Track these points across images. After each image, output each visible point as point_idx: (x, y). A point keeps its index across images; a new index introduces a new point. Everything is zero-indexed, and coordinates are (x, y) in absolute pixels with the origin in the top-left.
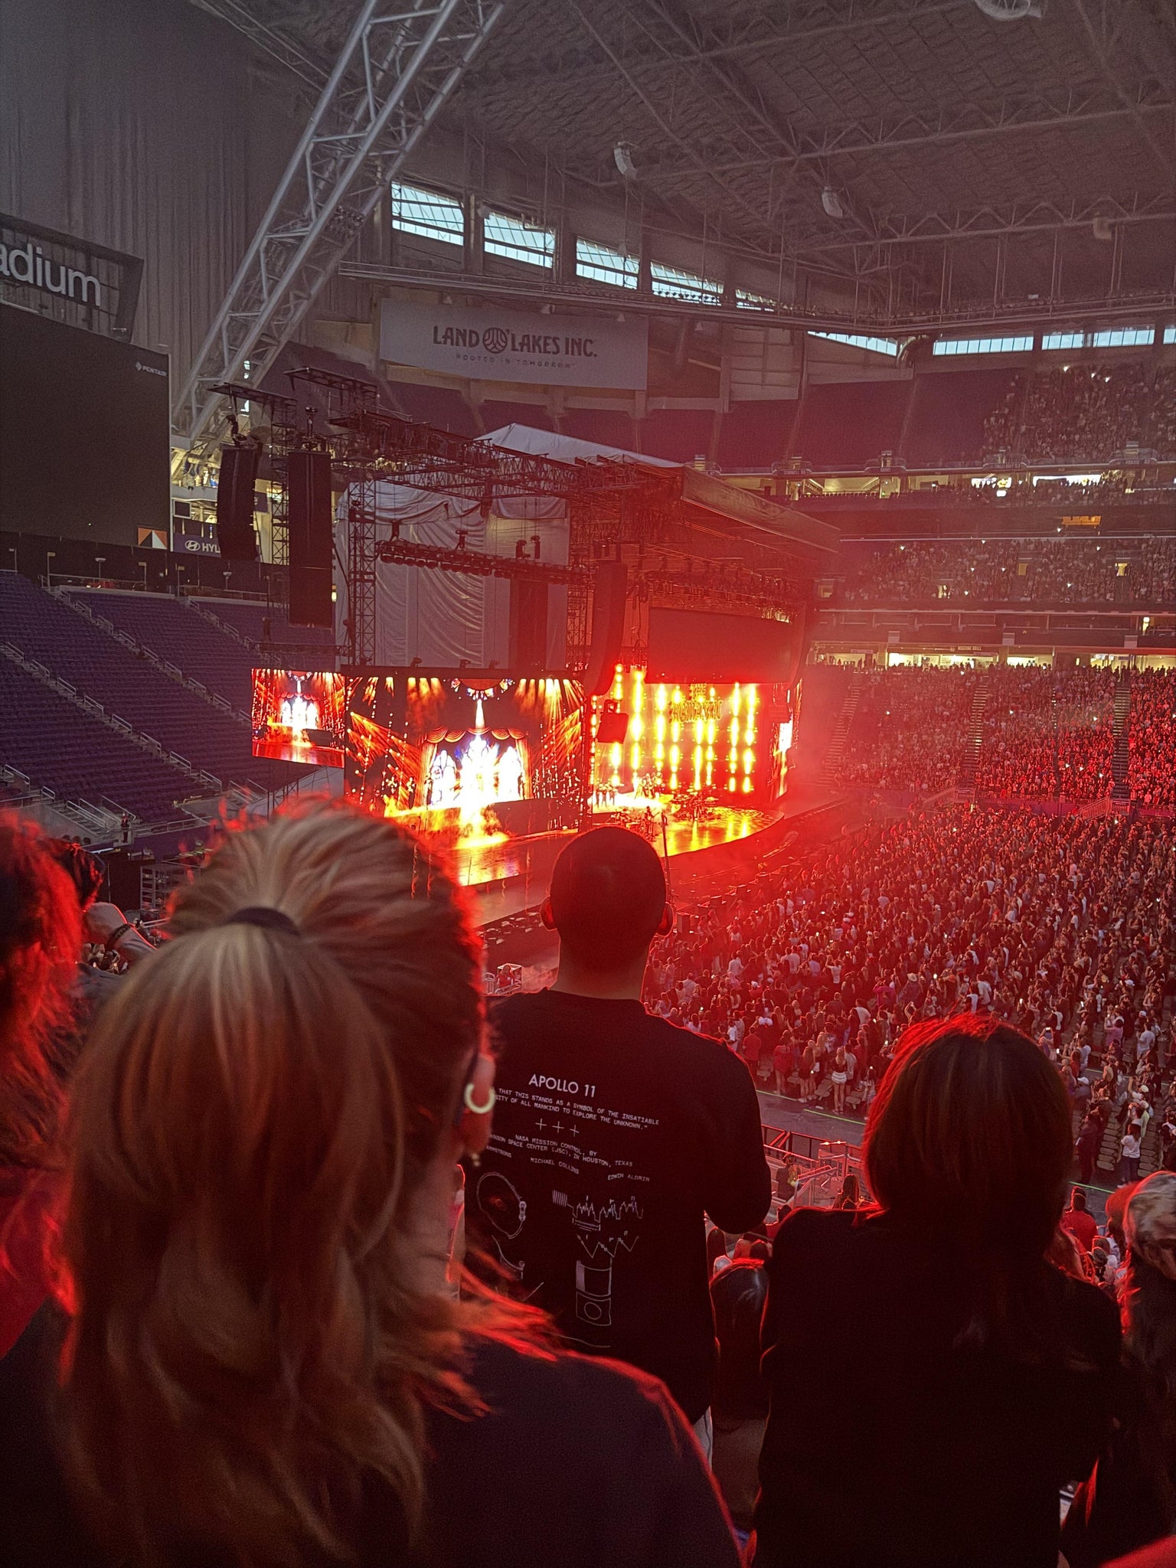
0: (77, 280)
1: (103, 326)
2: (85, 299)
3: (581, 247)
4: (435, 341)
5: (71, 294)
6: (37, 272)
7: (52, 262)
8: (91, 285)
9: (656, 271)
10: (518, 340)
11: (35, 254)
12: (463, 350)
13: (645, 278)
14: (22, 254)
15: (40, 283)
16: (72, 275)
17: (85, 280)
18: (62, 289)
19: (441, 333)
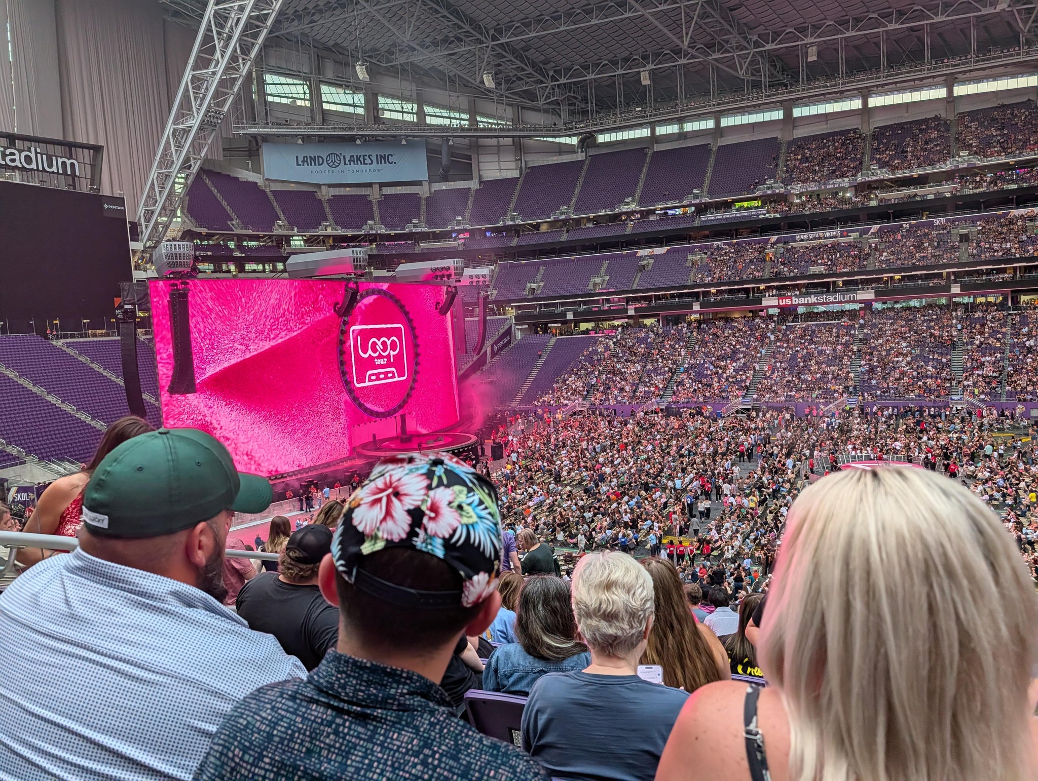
0: (64, 163)
1: (84, 187)
2: (69, 173)
3: (381, 100)
4: (298, 165)
5: (61, 171)
6: (39, 162)
7: (47, 155)
8: (72, 165)
9: (428, 110)
10: (347, 159)
11: (36, 153)
12: (314, 168)
13: (421, 114)
14: (28, 153)
15: (41, 168)
16: (60, 160)
17: (68, 162)
18: (54, 169)
19: (300, 159)
